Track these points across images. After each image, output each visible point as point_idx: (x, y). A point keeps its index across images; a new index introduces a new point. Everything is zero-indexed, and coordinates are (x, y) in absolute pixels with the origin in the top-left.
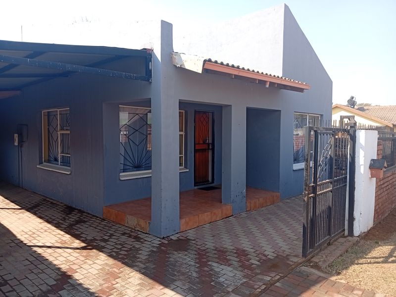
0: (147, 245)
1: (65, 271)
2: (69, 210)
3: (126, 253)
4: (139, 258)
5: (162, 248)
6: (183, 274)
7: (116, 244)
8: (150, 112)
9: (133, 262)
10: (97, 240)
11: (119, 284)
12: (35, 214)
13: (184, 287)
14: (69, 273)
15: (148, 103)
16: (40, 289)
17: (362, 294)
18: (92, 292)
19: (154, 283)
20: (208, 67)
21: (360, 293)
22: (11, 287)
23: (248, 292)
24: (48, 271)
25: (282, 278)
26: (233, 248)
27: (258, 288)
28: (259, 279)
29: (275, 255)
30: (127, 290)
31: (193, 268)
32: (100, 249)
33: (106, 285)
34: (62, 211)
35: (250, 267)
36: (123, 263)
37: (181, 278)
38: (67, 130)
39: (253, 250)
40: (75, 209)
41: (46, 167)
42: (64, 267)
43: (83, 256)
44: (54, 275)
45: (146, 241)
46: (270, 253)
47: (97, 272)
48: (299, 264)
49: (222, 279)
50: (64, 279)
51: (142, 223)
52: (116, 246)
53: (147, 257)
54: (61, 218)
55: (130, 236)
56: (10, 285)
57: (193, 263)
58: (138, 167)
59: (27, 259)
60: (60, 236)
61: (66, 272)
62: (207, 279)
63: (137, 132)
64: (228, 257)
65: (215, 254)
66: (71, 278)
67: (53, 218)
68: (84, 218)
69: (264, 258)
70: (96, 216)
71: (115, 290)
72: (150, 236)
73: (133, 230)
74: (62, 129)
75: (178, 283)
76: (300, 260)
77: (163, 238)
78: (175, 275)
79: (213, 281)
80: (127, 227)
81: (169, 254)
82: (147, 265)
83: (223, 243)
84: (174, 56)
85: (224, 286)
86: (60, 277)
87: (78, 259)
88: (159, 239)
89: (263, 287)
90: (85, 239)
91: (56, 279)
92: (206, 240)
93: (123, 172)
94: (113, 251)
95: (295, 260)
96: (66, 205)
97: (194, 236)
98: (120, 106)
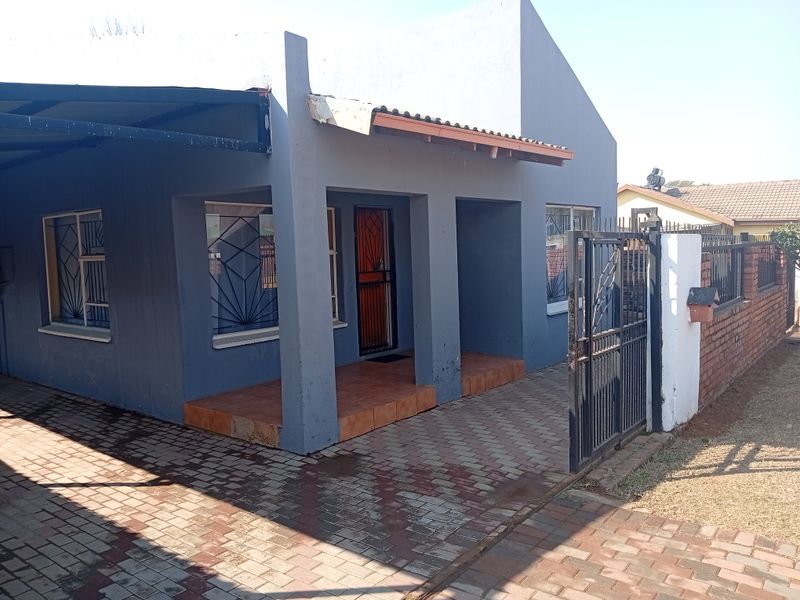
0: (277, 469)
1: (124, 525)
2: (113, 413)
3: (239, 486)
4: (265, 494)
5: (308, 473)
6: (353, 516)
7: (218, 472)
8: (269, 211)
9: (255, 501)
10: (179, 467)
11: (233, 542)
12: (44, 424)
13: (358, 539)
14: (133, 530)
15: (264, 195)
16: (81, 561)
17: (679, 529)
18: (183, 560)
19: (300, 535)
20: (381, 122)
21: (675, 527)
22: (23, 561)
23: (474, 540)
24: (90, 528)
25: (534, 511)
26: (442, 464)
27: (493, 531)
28: (493, 515)
29: (521, 473)
30: (250, 551)
31: (369, 505)
32: (187, 482)
33: (209, 545)
34: (98, 417)
35: (475, 496)
36: (235, 505)
37: (349, 522)
38: (97, 254)
39: (480, 466)
40: (124, 411)
41: (57, 330)
42: (121, 520)
43: (155, 497)
44: (103, 535)
45: (274, 462)
46: (511, 469)
47: (186, 524)
48: (563, 486)
49: (425, 521)
50: (124, 541)
51: (265, 429)
52: (218, 475)
53: (281, 491)
54: (98, 430)
55: (243, 456)
56: (19, 558)
57: (369, 496)
58: (247, 323)
59: (44, 510)
60: (103, 464)
61: (125, 529)
63: (243, 253)
64: (433, 482)
65: (410, 477)
66: (137, 538)
67: (84, 430)
68: (146, 427)
69: (501, 479)
70: (169, 423)
71: (226, 554)
72: (282, 453)
73: (247, 443)
74: (87, 253)
75: (344, 532)
76: (566, 478)
77: (309, 455)
78: (338, 519)
79: (410, 524)
80: (234, 439)
81: (322, 483)
82: (283, 505)
83: (423, 456)
84: (313, 102)
85: (430, 531)
86: (117, 538)
87: (145, 503)
88: (300, 458)
89: (502, 528)
90: (152, 466)
91: (107, 540)
92: (389, 453)
93: (219, 333)
94: (214, 485)
95: (557, 478)
96: (104, 405)
97: (367, 447)
98: (206, 202)
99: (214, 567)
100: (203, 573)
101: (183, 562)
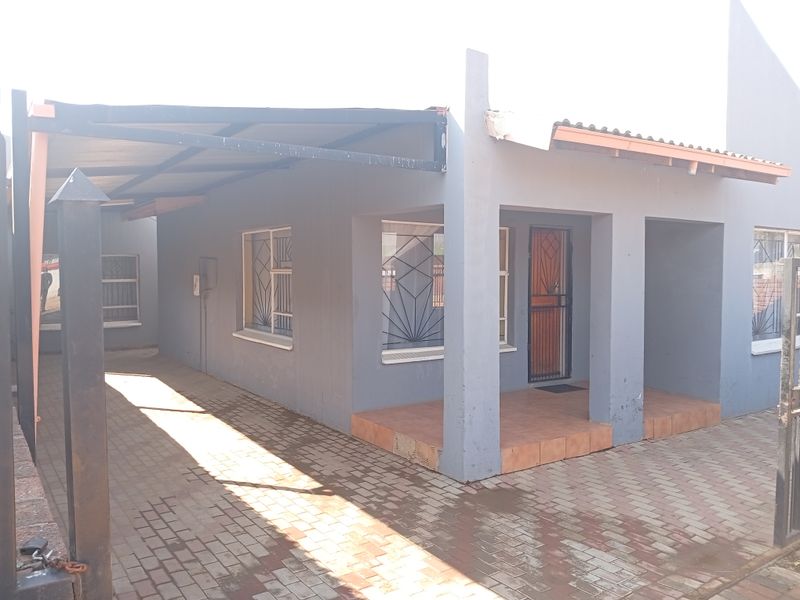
0: (435, 494)
1: (284, 532)
2: (291, 417)
3: (396, 507)
4: (421, 519)
5: (466, 503)
6: (511, 559)
7: (377, 488)
8: (441, 231)
9: (411, 525)
10: (341, 478)
11: (384, 566)
12: (229, 422)
13: (513, 586)
14: (291, 538)
15: (436, 214)
16: (241, 563)
18: (334, 578)
19: (452, 571)
20: (562, 136)
22: (192, 553)
24: (254, 531)
25: (725, 586)
26: (616, 515)
28: (674, 583)
29: (710, 537)
31: (530, 550)
32: (348, 495)
33: (361, 566)
34: (276, 419)
35: (653, 557)
36: (390, 526)
37: (506, 566)
38: (286, 268)
39: (660, 523)
40: (299, 416)
41: (250, 336)
42: (283, 526)
43: (317, 507)
44: (264, 539)
45: (433, 486)
46: (698, 531)
47: (342, 539)
48: (764, 561)
49: (591, 578)
50: (282, 548)
51: (426, 450)
52: (377, 492)
53: (436, 518)
54: (275, 432)
55: (402, 475)
56: (189, 549)
57: (529, 540)
58: (415, 340)
59: (216, 506)
60: (275, 466)
61: (286, 535)
62: (561, 573)
63: (415, 272)
64: (604, 534)
65: (576, 524)
66: (295, 547)
67: (262, 431)
68: (317, 433)
69: (685, 540)
70: (337, 432)
71: (377, 578)
72: (442, 478)
73: (408, 462)
74: (278, 266)
75: (500, 576)
76: (769, 550)
77: (468, 483)
78: (494, 559)
79: (574, 579)
80: (396, 455)
81: (482, 516)
82: (438, 533)
83: (594, 503)
84: (492, 119)
85: (597, 591)
86: (276, 544)
87: (306, 511)
88: (459, 485)
90: (317, 474)
91: (267, 546)
92: (556, 494)
93: (388, 349)
94: (371, 502)
95: (758, 550)
96: (283, 408)
97: (531, 484)
98: (383, 221)
99: (363, 591)
100: (351, 596)
101: (334, 580)
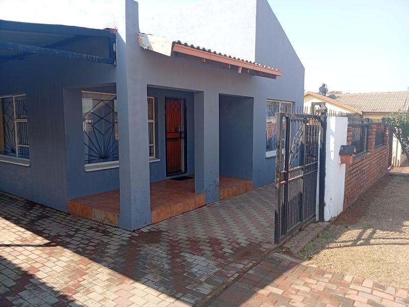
0: (116, 238)
1: (26, 270)
2: (30, 205)
3: (93, 248)
4: (107, 253)
5: (133, 241)
6: (155, 267)
7: (83, 239)
9: (102, 257)
10: (61, 236)
11: (86, 281)
13: (155, 280)
14: (31, 273)
15: (112, 88)
17: (332, 277)
18: (56, 291)
19: (124, 277)
20: (177, 49)
21: (330, 276)
23: (221, 282)
24: (7, 272)
25: (254, 265)
26: (206, 237)
27: (231, 277)
28: (232, 267)
29: (248, 243)
30: (95, 287)
31: (164, 260)
32: (65, 245)
33: (72, 283)
34: (22, 206)
35: (223, 256)
36: (90, 259)
37: (152, 270)
38: (24, 118)
39: (227, 239)
40: (37, 204)
42: (25, 266)
43: (47, 254)
44: (13, 276)
45: (115, 234)
46: (243, 241)
47: (61, 269)
48: (271, 251)
49: (194, 270)
50: (25, 279)
51: (111, 216)
52: (83, 241)
53: (116, 251)
54: (21, 214)
55: (98, 231)
57: (165, 255)
58: (104, 158)
60: (20, 233)
61: (27, 271)
62: (180, 270)
63: (103, 120)
64: (201, 247)
65: (188, 244)
66: (33, 278)
67: (13, 214)
68: (47, 213)
69: (237, 246)
70: (59, 211)
71: (81, 288)
72: (120, 229)
73: (101, 224)
74: (19, 117)
75: (149, 276)
76: (272, 246)
77: (134, 231)
78: (146, 268)
80: (94, 221)
81: (139, 247)
82: (116, 259)
83: (196, 233)
84: (141, 38)
85: (197, 276)
86: (21, 277)
87: (40, 257)
88: (129, 232)
89: (236, 275)
90: (48, 235)
91: (15, 279)
92: (179, 231)
93: (89, 163)
94: (80, 247)
95: (268, 246)
96: (26, 200)
97: (166, 227)
98: (82, 91)
99: (73, 296)
100: (67, 299)
101: (57, 292)
